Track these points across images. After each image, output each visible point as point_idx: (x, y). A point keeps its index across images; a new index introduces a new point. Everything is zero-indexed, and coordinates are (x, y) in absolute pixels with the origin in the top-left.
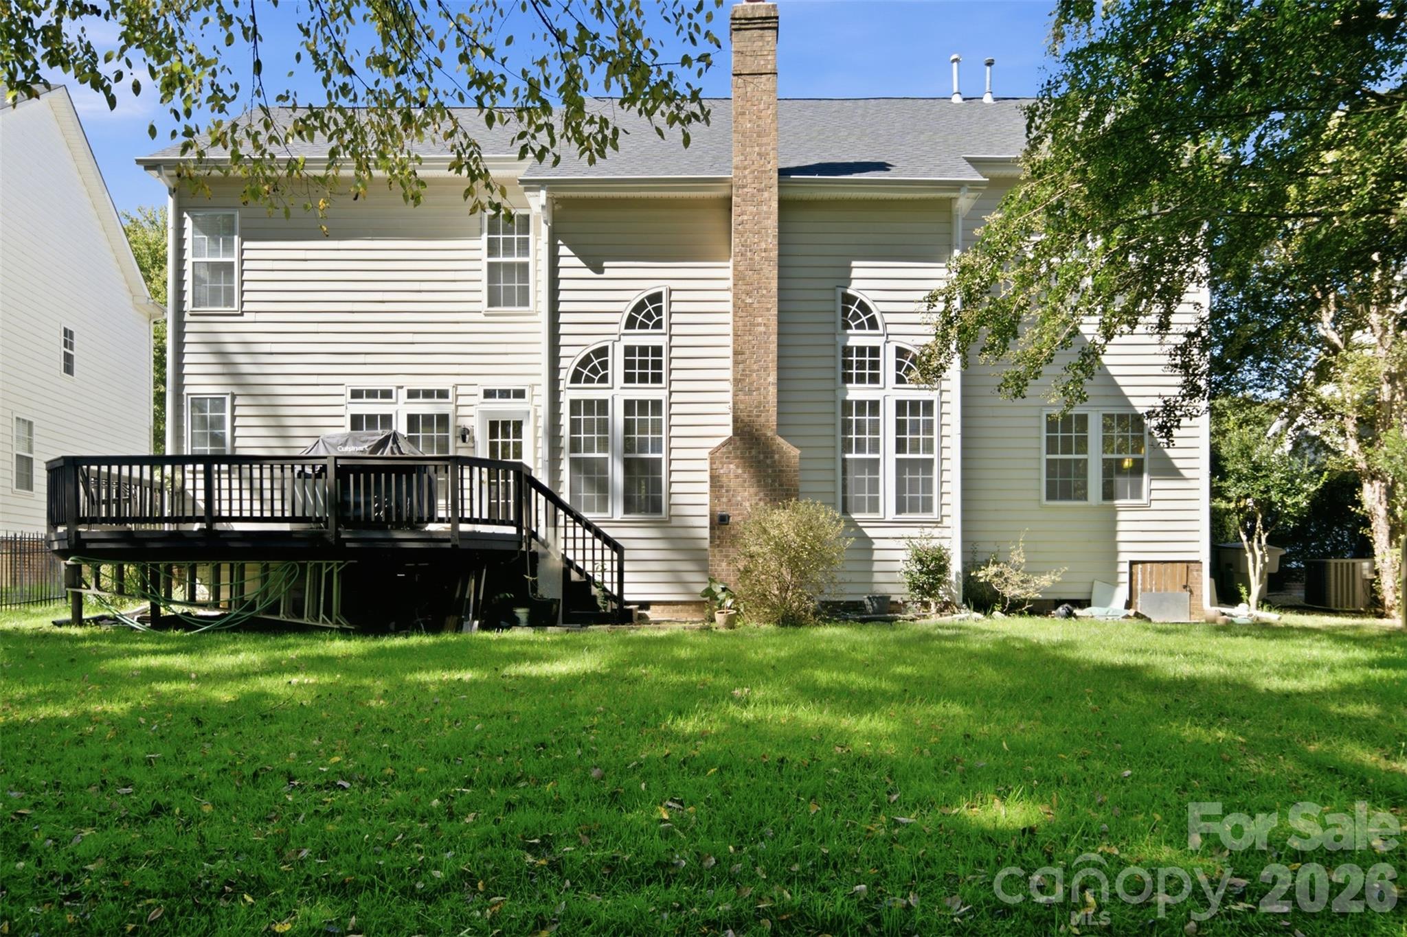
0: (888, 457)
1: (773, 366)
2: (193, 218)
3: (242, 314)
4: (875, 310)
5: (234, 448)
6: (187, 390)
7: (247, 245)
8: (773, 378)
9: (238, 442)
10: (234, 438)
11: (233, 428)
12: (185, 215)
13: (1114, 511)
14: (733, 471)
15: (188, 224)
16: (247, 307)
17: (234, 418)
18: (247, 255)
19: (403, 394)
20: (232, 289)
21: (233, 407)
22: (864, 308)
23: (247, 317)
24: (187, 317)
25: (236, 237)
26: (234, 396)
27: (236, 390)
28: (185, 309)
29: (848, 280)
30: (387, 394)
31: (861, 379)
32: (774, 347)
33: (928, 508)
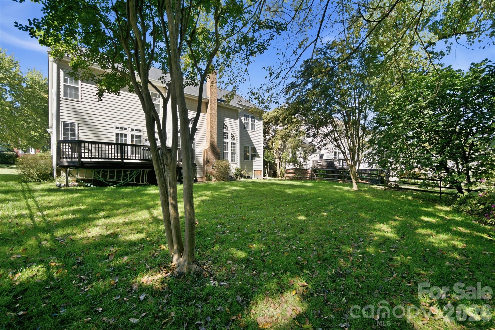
0: (230, 152)
1: (216, 134)
2: (64, 72)
3: (81, 102)
4: (228, 126)
5: (78, 138)
6: (61, 120)
7: (82, 83)
8: (216, 137)
9: (80, 136)
10: (78, 135)
11: (78, 132)
12: (60, 70)
13: (252, 162)
14: (210, 153)
15: (62, 73)
16: (82, 100)
17: (78, 130)
18: (82, 86)
19: (130, 129)
20: (78, 95)
21: (78, 127)
22: (226, 125)
23: (82, 103)
24: (61, 99)
25: (79, 81)
26: (78, 124)
27: (79, 122)
28: (61, 97)
29: (224, 121)
30: (125, 129)
31: (226, 138)
32: (216, 131)
33: (235, 161)
